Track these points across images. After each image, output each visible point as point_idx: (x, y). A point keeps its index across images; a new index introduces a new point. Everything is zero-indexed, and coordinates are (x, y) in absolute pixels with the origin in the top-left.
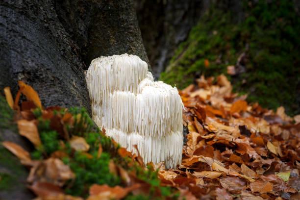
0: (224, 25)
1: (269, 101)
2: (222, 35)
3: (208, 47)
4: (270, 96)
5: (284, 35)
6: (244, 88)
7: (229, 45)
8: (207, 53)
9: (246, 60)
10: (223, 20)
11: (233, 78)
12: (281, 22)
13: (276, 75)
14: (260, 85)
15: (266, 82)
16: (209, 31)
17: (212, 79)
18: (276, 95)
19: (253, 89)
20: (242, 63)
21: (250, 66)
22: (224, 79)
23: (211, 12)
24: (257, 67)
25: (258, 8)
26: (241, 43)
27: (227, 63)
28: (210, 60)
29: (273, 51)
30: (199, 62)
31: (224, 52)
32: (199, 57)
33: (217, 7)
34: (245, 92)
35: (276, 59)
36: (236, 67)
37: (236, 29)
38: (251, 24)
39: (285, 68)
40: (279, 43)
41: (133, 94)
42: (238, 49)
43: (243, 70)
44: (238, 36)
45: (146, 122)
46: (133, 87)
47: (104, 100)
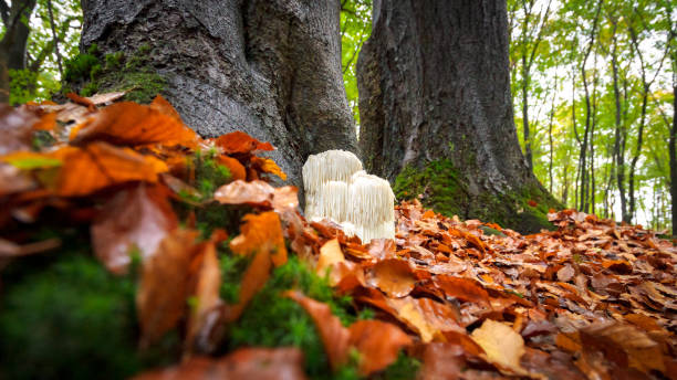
0: (414, 174)
1: (446, 212)
2: (414, 179)
3: (406, 185)
4: (446, 210)
5: (450, 177)
6: (430, 205)
7: (418, 183)
8: (406, 188)
9: (429, 190)
10: (414, 171)
11: (422, 200)
12: (447, 171)
13: (448, 198)
14: (439, 204)
15: (443, 202)
16: (406, 177)
17: (410, 201)
18: (450, 210)
19: (435, 206)
20: (427, 192)
21: (432, 193)
22: (417, 201)
23: (406, 168)
24: (436, 193)
25: (432, 165)
26: (425, 182)
27: (417, 193)
28: (408, 192)
29: (444, 185)
30: (402, 193)
31: (415, 187)
32: (401, 190)
33: (409, 165)
34: (430, 208)
35: (447, 189)
36: (423, 194)
37: (421, 175)
38: (430, 172)
39: (452, 194)
40: (446, 181)
41: (346, 184)
42: (423, 185)
43: (427, 196)
44: (423, 178)
45: (358, 210)
46: (346, 177)
47: (317, 190)
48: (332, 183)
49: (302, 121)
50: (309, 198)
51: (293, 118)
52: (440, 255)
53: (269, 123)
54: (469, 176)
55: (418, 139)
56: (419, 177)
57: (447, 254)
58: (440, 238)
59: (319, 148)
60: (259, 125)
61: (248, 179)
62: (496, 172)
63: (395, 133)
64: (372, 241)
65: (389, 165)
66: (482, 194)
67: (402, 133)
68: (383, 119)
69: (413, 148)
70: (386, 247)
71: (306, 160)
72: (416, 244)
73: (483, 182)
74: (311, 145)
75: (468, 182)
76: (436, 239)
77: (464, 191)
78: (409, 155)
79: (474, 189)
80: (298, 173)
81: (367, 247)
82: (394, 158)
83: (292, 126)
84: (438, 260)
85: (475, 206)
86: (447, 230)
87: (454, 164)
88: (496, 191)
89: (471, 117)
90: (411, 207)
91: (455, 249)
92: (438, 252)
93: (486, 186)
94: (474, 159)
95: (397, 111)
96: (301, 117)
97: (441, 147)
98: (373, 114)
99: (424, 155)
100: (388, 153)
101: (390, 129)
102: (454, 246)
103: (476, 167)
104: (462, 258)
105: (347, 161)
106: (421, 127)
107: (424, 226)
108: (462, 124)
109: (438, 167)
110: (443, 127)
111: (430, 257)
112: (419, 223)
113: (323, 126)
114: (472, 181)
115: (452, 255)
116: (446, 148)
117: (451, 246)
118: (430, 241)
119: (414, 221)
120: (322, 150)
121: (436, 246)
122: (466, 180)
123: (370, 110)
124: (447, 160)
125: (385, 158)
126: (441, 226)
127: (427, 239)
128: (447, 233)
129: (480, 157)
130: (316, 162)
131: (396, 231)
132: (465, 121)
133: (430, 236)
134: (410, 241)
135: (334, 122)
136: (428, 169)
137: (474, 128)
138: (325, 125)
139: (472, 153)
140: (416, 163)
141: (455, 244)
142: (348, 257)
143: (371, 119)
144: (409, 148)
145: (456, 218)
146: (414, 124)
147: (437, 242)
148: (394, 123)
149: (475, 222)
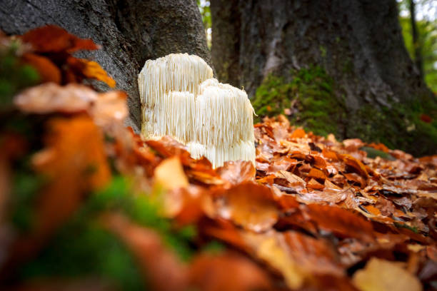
0: (279, 85)
1: (319, 131)
2: (279, 91)
3: (269, 98)
4: (319, 128)
5: (323, 88)
6: (299, 122)
7: (283, 96)
8: (269, 102)
9: (297, 105)
10: (278, 81)
11: (290, 117)
12: (319, 80)
13: (320, 114)
14: (311, 121)
15: (315, 118)
16: (269, 89)
17: (274, 118)
18: (324, 128)
19: (305, 123)
20: (295, 106)
21: (301, 108)
22: (283, 117)
23: (269, 78)
24: (306, 108)
25: (301, 73)
26: (292, 94)
27: (283, 108)
28: (272, 106)
29: (316, 98)
30: (264, 108)
31: (280, 101)
32: (263, 105)
33: (273, 75)
34: (300, 125)
35: (319, 103)
36: (291, 109)
37: (287, 86)
38: (298, 83)
39: (326, 109)
41: (193, 95)
42: (290, 98)
43: (296, 111)
44: (290, 91)
45: (208, 127)
46: (193, 87)
47: (157, 102)
48: (176, 94)
49: (137, 20)
50: (147, 113)
51: (126, 16)
52: (313, 182)
53: (95, 20)
54: (346, 87)
55: (282, 43)
56: (285, 88)
57: (322, 181)
58: (312, 161)
59: (159, 51)
60: (82, 23)
61: (64, 82)
62: (379, 81)
63: (255, 36)
64: (226, 163)
65: (247, 75)
66: (363, 108)
67: (263, 36)
68: (240, 20)
69: (276, 54)
70: (243, 170)
71: (142, 65)
72: (282, 169)
73: (362, 94)
74: (150, 48)
75: (346, 95)
76: (306, 162)
77: (341, 105)
78: (272, 62)
79: (352, 101)
80: (133, 82)
81: (219, 172)
82: (253, 66)
83: (125, 25)
84: (310, 189)
85: (356, 123)
86: (320, 151)
87: (327, 72)
88: (381, 105)
89: (345, 17)
90: (275, 125)
91: (332, 175)
92: (309, 179)
93: (368, 98)
94: (351, 66)
95: (256, 9)
96: (136, 15)
97: (311, 52)
98: (227, 13)
99: (290, 62)
100: (247, 61)
101: (247, 32)
102: (330, 171)
103: (354, 75)
104: (341, 186)
105: (193, 67)
106: (285, 28)
107: (292, 147)
108: (335, 25)
109: (308, 76)
110: (312, 28)
111: (300, 184)
112: (286, 143)
113: (163, 26)
114: (349, 92)
115: (328, 182)
116: (317, 54)
117: (325, 171)
118: (299, 165)
119: (279, 141)
120: (162, 54)
121: (308, 171)
122: (343, 91)
123: (223, 8)
124: (318, 68)
125: (243, 67)
126: (313, 147)
127: (295, 163)
128: (321, 156)
129: (358, 64)
130: (155, 69)
131: (257, 153)
132: (339, 21)
133: (299, 159)
134: (275, 165)
135: (178, 21)
136: (296, 79)
137: (350, 28)
138: (166, 25)
139: (349, 59)
140: (280, 71)
141: (331, 169)
142: (194, 181)
143: (225, 19)
144: (272, 54)
145: (331, 138)
146: (277, 25)
147: (308, 166)
148: (253, 24)
149: (356, 143)
